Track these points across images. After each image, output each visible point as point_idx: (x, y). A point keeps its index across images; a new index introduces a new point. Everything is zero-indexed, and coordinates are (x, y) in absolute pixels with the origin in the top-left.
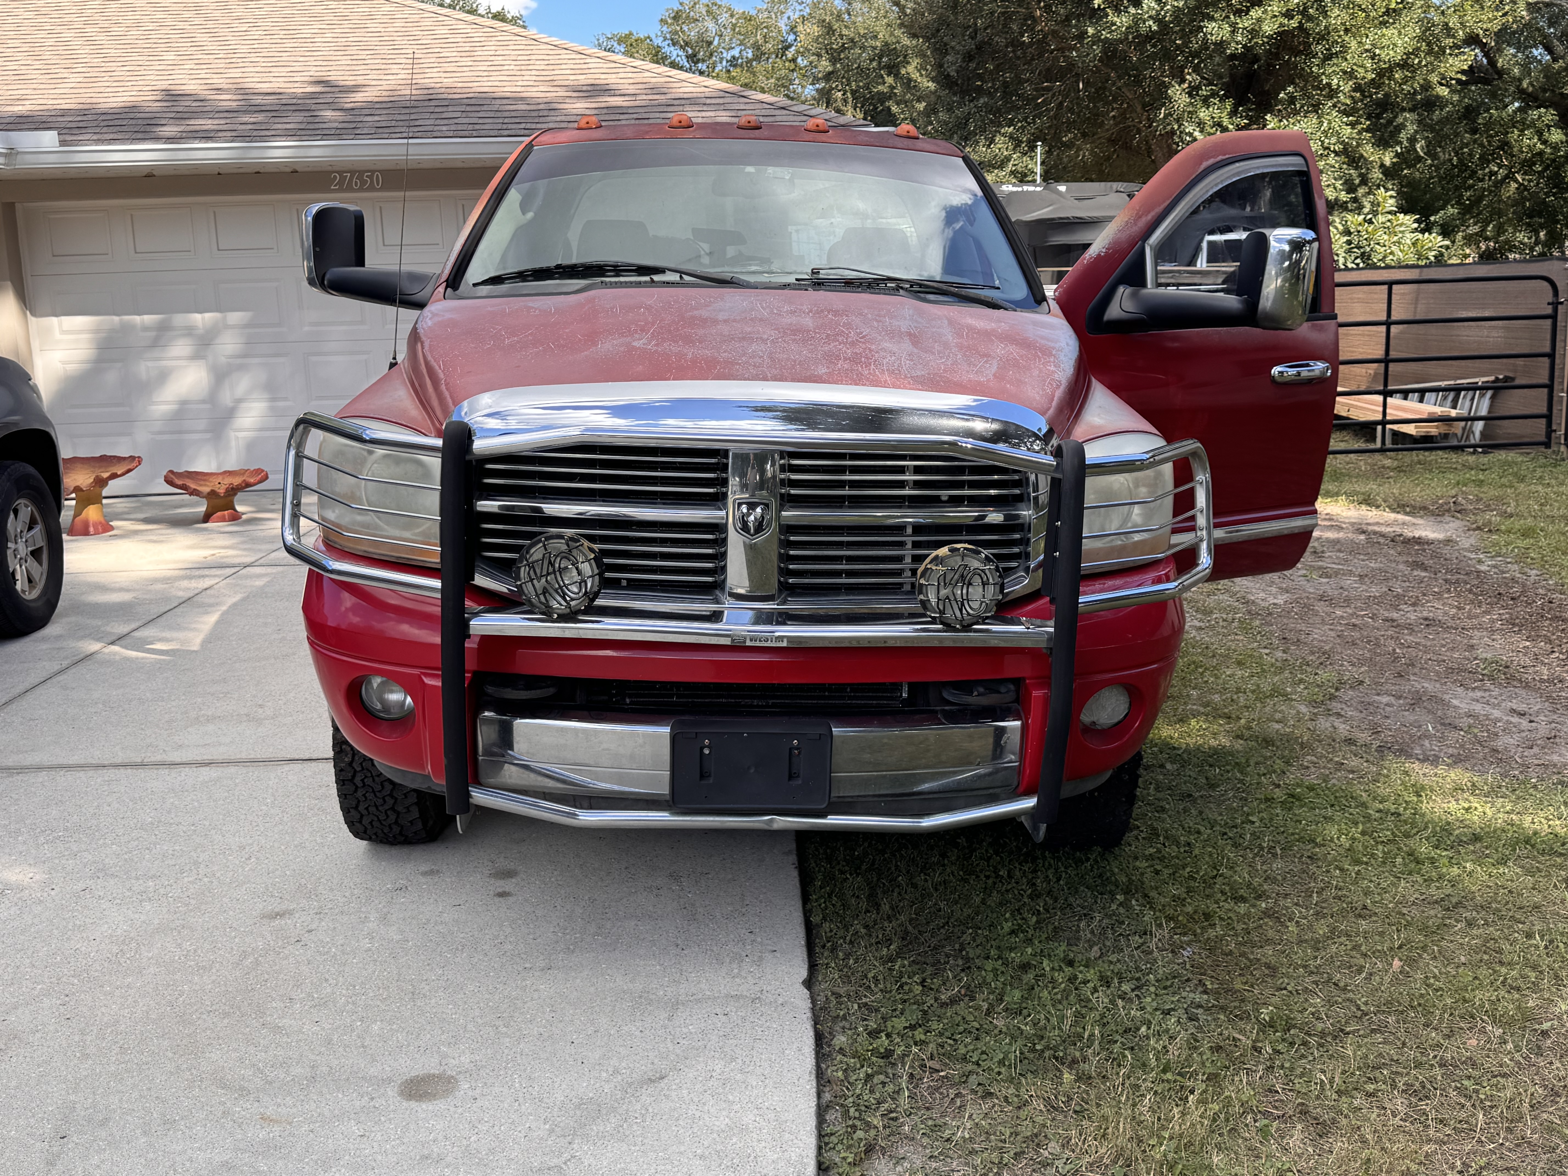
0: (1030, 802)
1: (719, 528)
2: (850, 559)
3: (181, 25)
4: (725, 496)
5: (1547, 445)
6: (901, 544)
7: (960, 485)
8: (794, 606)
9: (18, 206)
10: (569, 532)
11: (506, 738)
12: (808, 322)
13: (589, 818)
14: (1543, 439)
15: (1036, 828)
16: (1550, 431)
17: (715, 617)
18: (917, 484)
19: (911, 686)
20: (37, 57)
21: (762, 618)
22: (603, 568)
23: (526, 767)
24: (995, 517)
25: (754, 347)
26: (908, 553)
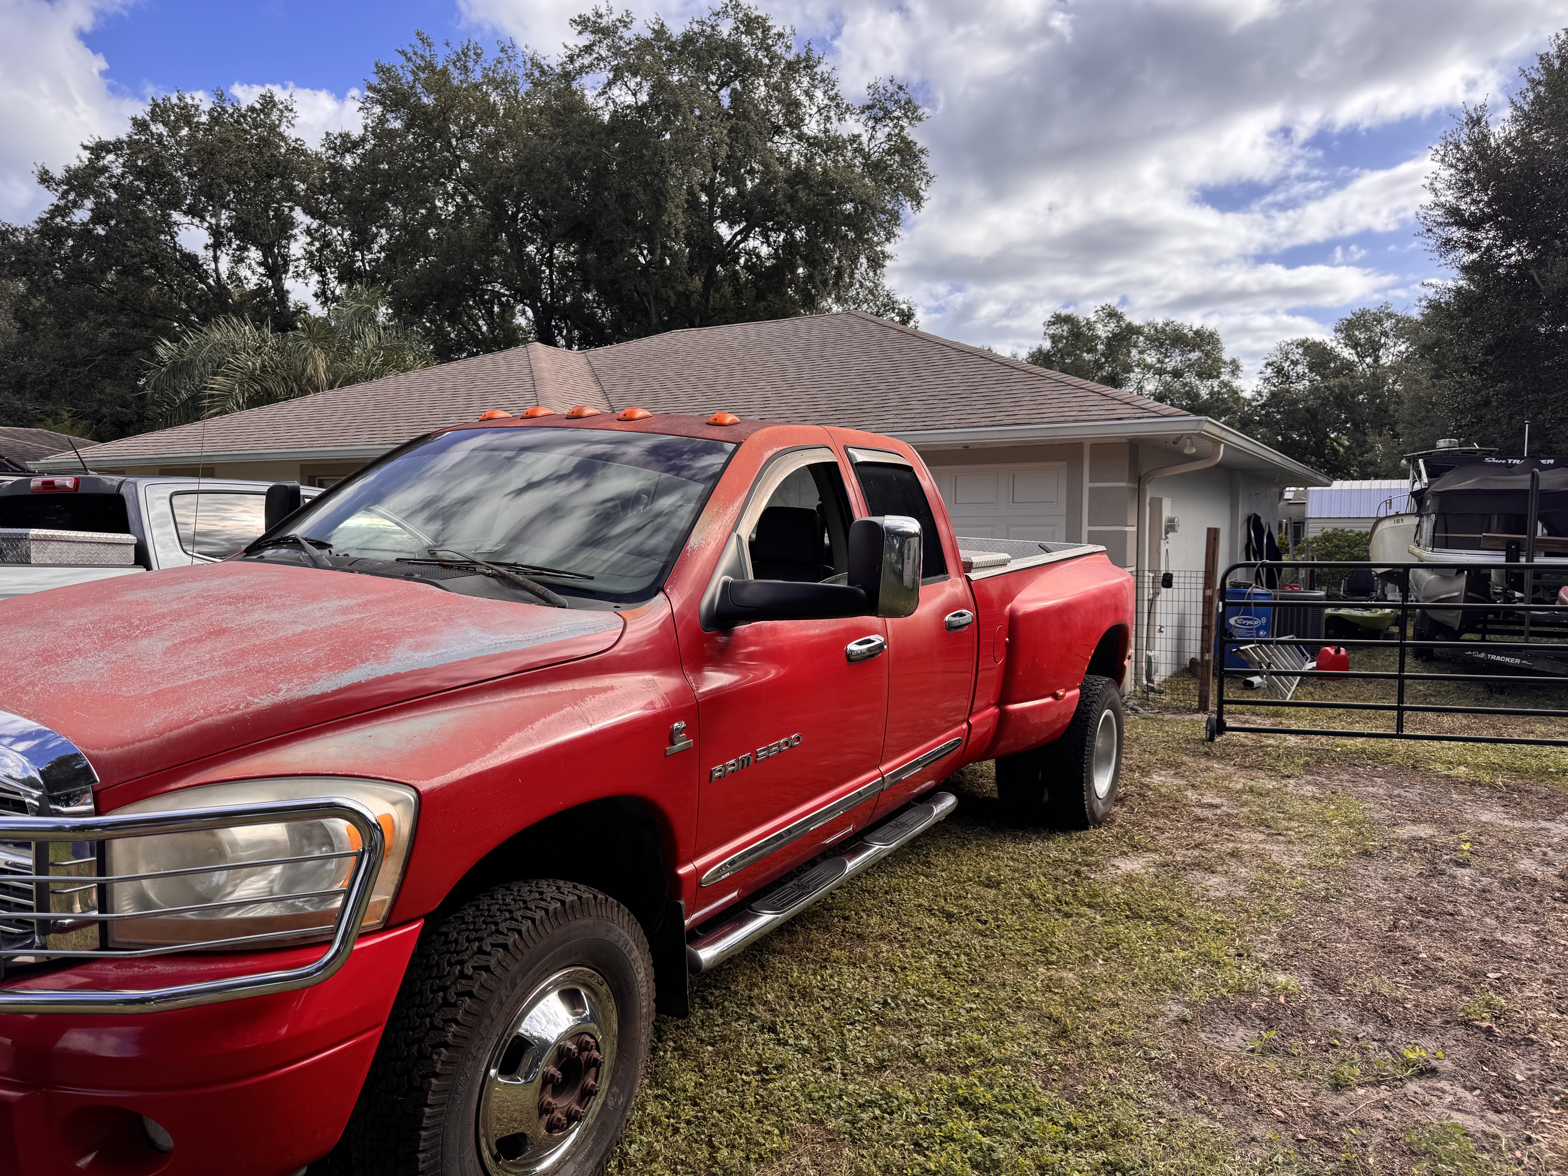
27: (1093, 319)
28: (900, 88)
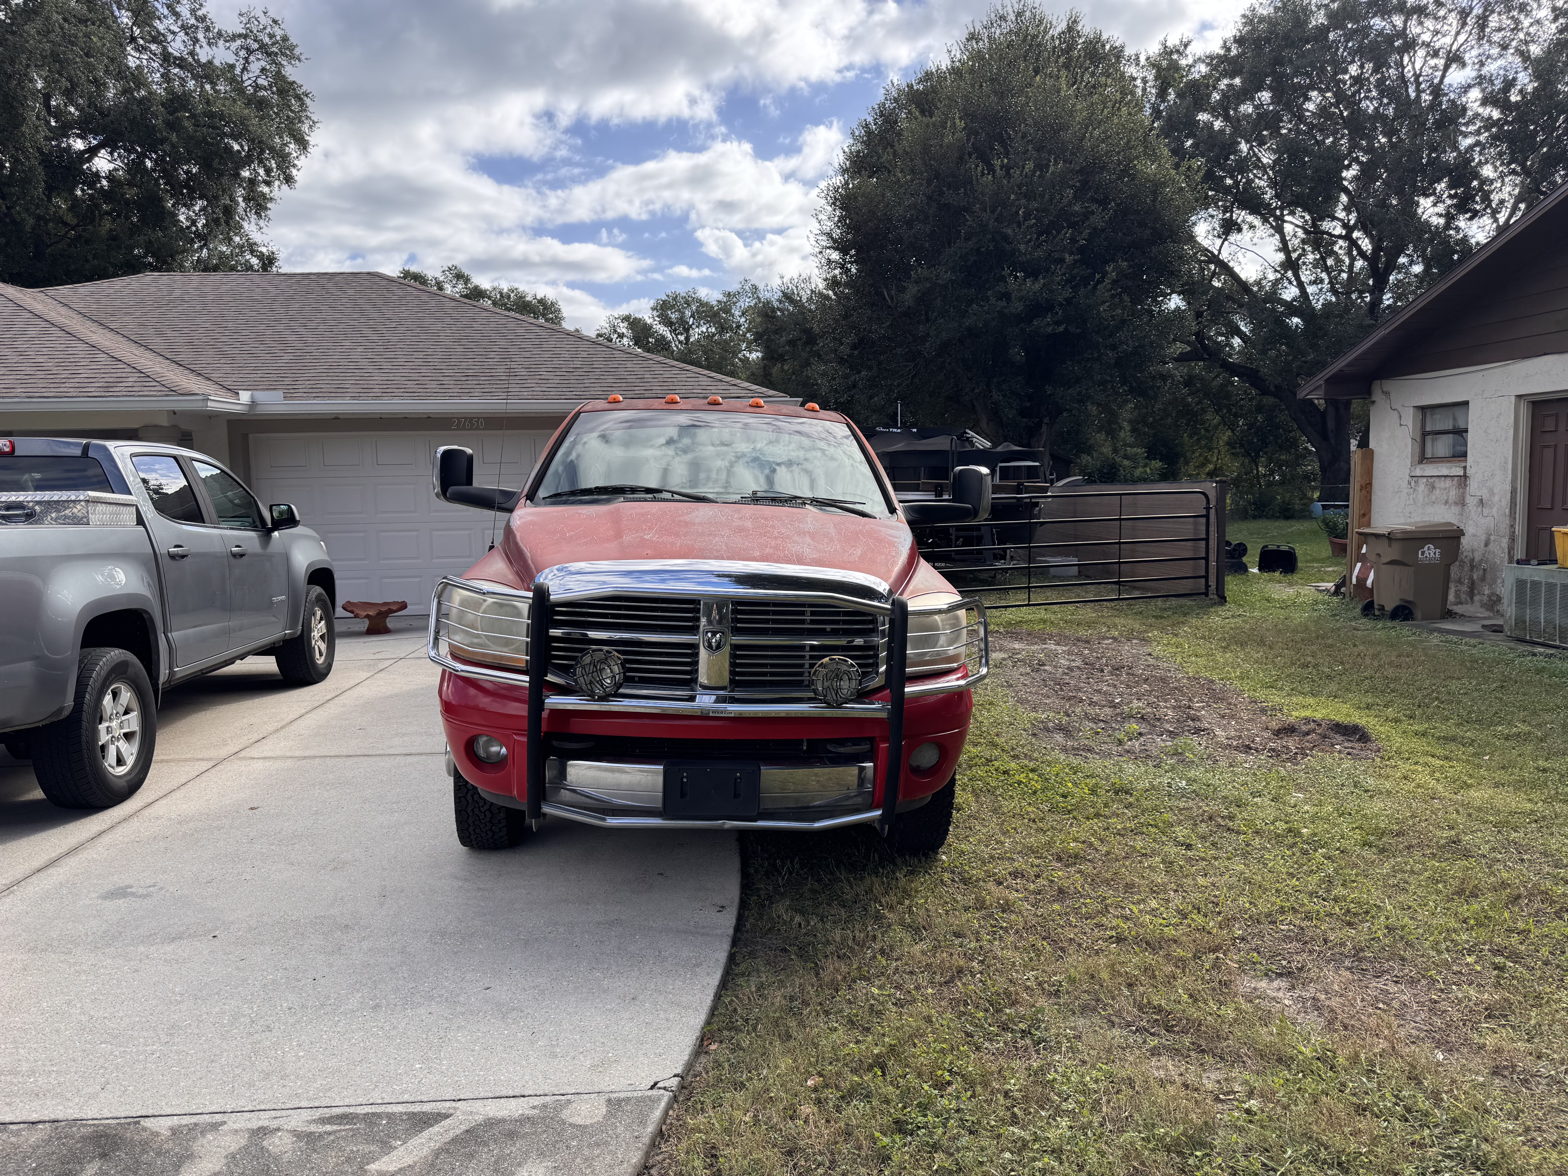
0: (880, 812)
1: (694, 647)
2: (773, 666)
3: (352, 323)
4: (698, 627)
5: (1206, 594)
6: (803, 657)
7: (837, 622)
8: (737, 695)
9: (251, 436)
10: (606, 648)
11: (563, 774)
12: (749, 524)
13: (613, 822)
14: (1203, 591)
15: (883, 829)
16: (1207, 586)
17: (692, 699)
18: (813, 622)
19: (808, 740)
20: (262, 343)
21: (720, 700)
22: (627, 670)
23: (574, 791)
24: (859, 641)
25: (717, 539)
26: (807, 663)
27: (441, 279)
28: (275, 22)
